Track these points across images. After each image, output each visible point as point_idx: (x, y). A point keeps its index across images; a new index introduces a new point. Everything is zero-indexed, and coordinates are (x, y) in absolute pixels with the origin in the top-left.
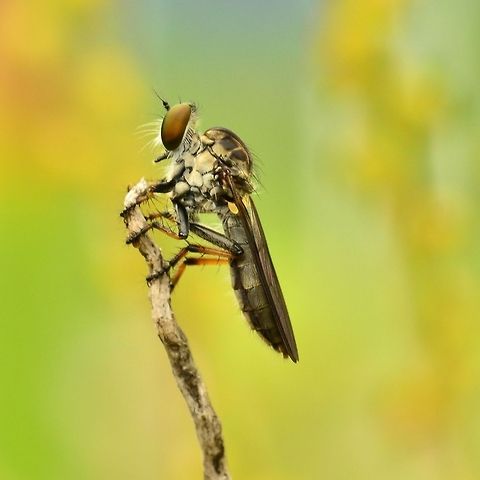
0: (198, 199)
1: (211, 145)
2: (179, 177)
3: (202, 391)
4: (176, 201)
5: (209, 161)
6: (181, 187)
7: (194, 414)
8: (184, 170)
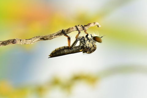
0: (83, 42)
1: (94, 47)
2: (88, 39)
3: (58, 36)
4: (83, 37)
5: (91, 46)
6: (86, 39)
7: (53, 34)
8: (89, 40)
